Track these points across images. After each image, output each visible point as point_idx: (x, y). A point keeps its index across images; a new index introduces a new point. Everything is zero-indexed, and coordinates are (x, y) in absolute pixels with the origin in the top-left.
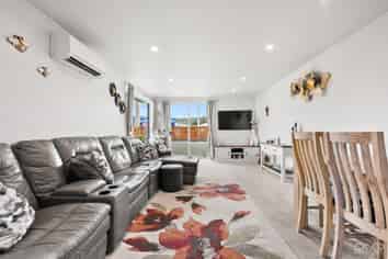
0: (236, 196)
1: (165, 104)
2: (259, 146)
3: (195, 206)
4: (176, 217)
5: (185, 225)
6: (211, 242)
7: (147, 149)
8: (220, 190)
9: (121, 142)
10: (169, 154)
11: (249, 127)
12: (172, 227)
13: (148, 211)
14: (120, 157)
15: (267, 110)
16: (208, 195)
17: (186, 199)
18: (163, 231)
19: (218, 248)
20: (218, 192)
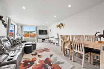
0: (48, 51)
1: (22, 26)
2: (49, 38)
3: (39, 56)
4: (35, 61)
5: (39, 62)
6: (49, 64)
7: (17, 41)
8: (44, 50)
9: (6, 39)
10: (25, 42)
11: (46, 34)
12: (35, 64)
13: (23, 61)
14: (7, 44)
15: (51, 30)
16: (41, 52)
17: (35, 55)
18: (32, 66)
19: (51, 65)
20: (43, 51)
